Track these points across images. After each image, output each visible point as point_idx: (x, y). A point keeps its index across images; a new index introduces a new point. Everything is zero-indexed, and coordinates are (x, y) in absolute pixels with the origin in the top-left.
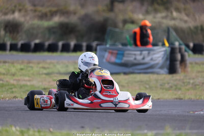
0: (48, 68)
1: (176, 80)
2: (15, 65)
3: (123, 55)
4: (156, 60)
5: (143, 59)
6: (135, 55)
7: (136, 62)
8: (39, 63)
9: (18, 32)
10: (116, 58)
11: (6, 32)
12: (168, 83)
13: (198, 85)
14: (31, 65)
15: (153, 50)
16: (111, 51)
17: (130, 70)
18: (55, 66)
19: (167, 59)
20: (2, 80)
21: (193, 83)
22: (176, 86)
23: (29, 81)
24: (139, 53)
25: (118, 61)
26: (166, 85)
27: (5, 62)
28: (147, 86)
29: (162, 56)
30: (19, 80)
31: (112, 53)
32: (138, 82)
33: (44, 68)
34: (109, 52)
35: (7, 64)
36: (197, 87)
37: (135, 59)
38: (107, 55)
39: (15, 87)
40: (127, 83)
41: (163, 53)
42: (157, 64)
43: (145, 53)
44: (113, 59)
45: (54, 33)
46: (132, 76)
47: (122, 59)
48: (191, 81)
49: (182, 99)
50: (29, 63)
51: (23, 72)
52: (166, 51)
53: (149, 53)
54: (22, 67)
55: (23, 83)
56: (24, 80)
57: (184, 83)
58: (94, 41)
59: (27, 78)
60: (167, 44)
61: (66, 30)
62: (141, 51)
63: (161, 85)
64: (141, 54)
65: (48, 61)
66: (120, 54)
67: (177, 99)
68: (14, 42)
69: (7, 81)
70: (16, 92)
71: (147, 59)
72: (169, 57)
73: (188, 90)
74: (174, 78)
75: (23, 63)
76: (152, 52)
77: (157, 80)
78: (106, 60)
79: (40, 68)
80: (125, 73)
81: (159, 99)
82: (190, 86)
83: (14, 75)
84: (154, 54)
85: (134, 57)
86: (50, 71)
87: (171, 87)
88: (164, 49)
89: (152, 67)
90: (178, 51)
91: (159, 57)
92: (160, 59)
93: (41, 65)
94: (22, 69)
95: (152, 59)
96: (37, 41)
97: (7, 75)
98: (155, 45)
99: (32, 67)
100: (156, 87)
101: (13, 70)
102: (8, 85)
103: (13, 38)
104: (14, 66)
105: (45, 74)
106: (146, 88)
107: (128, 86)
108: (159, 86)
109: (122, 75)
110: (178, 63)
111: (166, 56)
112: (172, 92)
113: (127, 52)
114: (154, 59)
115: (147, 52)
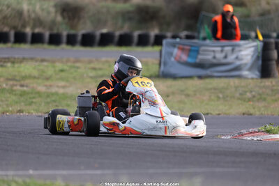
0: (100, 69)
1: (264, 87)
2: (57, 64)
3: (198, 52)
4: (242, 59)
5: (226, 57)
6: (214, 51)
7: (215, 61)
8: (90, 62)
9: (79, 18)
10: (189, 56)
11: (64, 17)
12: (251, 92)
14: (78, 65)
15: (239, 46)
16: (181, 46)
17: (208, 72)
18: (110, 66)
19: (258, 57)
20: (27, 86)
22: (260, 94)
23: (64, 87)
24: (219, 49)
25: (190, 60)
27: (43, 60)
28: (221, 96)
29: (252, 54)
30: (51, 86)
31: (182, 50)
32: (211, 89)
33: (94, 69)
34: (179, 48)
35: (45, 64)
37: (214, 57)
38: (176, 51)
39: (40, 96)
40: (195, 91)
41: (252, 49)
42: (246, 64)
43: (228, 49)
44: (184, 57)
45: (130, 19)
46: (208, 81)
47: (196, 58)
49: (251, 114)
50: (77, 61)
51: (63, 74)
52: (257, 46)
53: (233, 50)
54: (65, 67)
55: (54, 90)
56: (58, 86)
58: (183, 31)
59: (62, 83)
60: (261, 37)
61: (146, 15)
62: (223, 47)
63: (241, 94)
64: (222, 51)
65: (104, 59)
66: (194, 51)
67: (244, 114)
68: (72, 32)
69: (33, 87)
70: (35, 103)
71: (231, 58)
72: (260, 55)
73: (276, 100)
74: (262, 84)
75: (68, 61)
76: (237, 49)
77: (236, 88)
78: (175, 58)
79: (89, 69)
80: (200, 77)
81: (219, 114)
83: (47, 79)
84: (240, 51)
85: (212, 54)
87: (254, 96)
88: (255, 44)
89: (238, 68)
90: (273, 46)
91: (247, 55)
92: (249, 57)
93: (92, 65)
94: (62, 71)
95: (237, 58)
96: (105, 31)
97: (38, 78)
98: (245, 37)
99: (78, 68)
100: (233, 97)
101: (50, 72)
102: (32, 93)
103: (72, 27)
104: (54, 67)
105: (91, 77)
106: (219, 98)
107: (195, 95)
108: (237, 95)
109: (196, 79)
110: (274, 62)
111: (257, 54)
112: (251, 103)
113: (203, 48)
114: (240, 57)
115: (230, 48)
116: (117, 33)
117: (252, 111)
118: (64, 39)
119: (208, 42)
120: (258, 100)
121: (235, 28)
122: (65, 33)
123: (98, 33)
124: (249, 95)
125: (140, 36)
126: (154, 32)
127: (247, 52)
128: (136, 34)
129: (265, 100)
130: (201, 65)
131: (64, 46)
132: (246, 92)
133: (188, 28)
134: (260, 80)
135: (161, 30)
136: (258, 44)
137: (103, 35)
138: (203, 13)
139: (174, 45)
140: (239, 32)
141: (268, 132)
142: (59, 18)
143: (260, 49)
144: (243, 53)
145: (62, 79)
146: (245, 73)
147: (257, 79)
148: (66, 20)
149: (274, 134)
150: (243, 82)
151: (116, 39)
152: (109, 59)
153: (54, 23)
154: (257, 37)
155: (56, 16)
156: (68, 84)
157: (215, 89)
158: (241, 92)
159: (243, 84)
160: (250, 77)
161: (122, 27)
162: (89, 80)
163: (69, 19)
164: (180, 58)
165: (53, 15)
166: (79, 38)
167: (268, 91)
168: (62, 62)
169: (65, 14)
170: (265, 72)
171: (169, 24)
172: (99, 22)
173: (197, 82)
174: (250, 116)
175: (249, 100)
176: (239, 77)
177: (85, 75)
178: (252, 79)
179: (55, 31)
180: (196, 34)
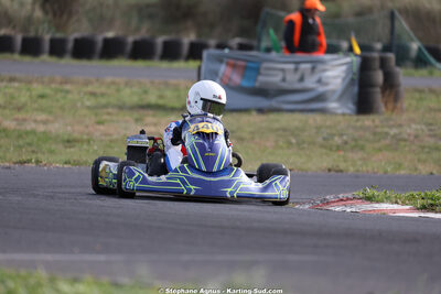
1: (362, 128)
2: (35, 85)
3: (257, 71)
4: (327, 84)
5: (302, 79)
6: (283, 70)
7: (285, 86)
8: (87, 83)
9: (70, 14)
10: (243, 76)
11: (46, 12)
12: (341, 135)
13: (405, 140)
14: (68, 87)
16: (232, 61)
17: (274, 103)
18: (118, 90)
19: (352, 80)
21: (394, 136)
22: (355, 140)
23: (45, 122)
24: (291, 66)
25: (246, 84)
26: (336, 138)
27: (12, 80)
28: (294, 141)
29: (343, 75)
30: (25, 120)
31: (234, 66)
32: (277, 130)
33: (93, 94)
34: (228, 64)
35: (16, 84)
36: (402, 143)
37: (284, 80)
38: (223, 68)
39: (7, 136)
40: (252, 133)
41: (344, 68)
42: (333, 92)
43: (304, 66)
44: (236, 79)
45: (151, 17)
46: (273, 116)
47: (255, 80)
48: (393, 131)
49: (341, 171)
51: (43, 102)
52: (352, 62)
53: (313, 69)
54: (47, 91)
55: (30, 126)
56: (35, 121)
57: (375, 134)
58: (234, 37)
59: (42, 117)
60: (357, 50)
61: (176, 11)
62: (297, 63)
63: (324, 139)
66: (252, 69)
67: (329, 170)
68: (59, 35)
72: (356, 77)
73: (380, 150)
74: (359, 124)
75: (52, 81)
76: (320, 67)
77: (318, 128)
78: (222, 80)
79: (85, 93)
80: (261, 111)
82: (388, 141)
83: (19, 109)
84: (325, 70)
85: (280, 75)
86: (103, 101)
87: (346, 143)
88: (348, 59)
89: (321, 98)
90: (377, 64)
91: (335, 77)
92: (339, 81)
93: (90, 88)
94: (42, 96)
95: (319, 81)
96: (110, 35)
97: (4, 107)
98: (332, 50)
99: (68, 92)
100: (313, 143)
101: (23, 98)
103: (58, 28)
104: (29, 90)
105: (88, 108)
106: (290, 143)
107: (253, 138)
108: (320, 140)
109: (254, 113)
110: (378, 90)
111: (350, 76)
112: (342, 153)
113: (265, 65)
114: (324, 80)
115: (308, 66)
116: (131, 39)
117: (342, 166)
118: (46, 46)
119: (274, 55)
120: (353, 149)
121: (319, 34)
122: (47, 38)
123: (100, 39)
124: (337, 140)
125: (166, 44)
126: (188, 38)
127: (335, 72)
128: (160, 40)
129: (362, 148)
130: (262, 92)
131: (45, 57)
132: (333, 135)
133: (243, 32)
134: (355, 118)
135: (199, 35)
136: (353, 60)
137: (107, 41)
138: (267, 9)
139: (220, 60)
140: (324, 41)
141: (369, 199)
142: (38, 13)
143: (356, 68)
144: (329, 74)
145: (42, 110)
146: (333, 105)
147: (350, 115)
148: (50, 16)
149: (377, 202)
150: (329, 121)
151: (129, 48)
152: (118, 80)
153: (29, 20)
154: (351, 49)
155: (33, 10)
156: (50, 118)
157: (284, 130)
158: (325, 135)
159: (328, 123)
160: (340, 111)
161: (137, 30)
162: (84, 112)
163: (55, 15)
164: (230, 79)
165: (29, 7)
166: (70, 45)
167: (368, 135)
168: (43, 83)
169: (48, 6)
170: (364, 105)
171: (212, 26)
172: (101, 21)
173: (255, 118)
174: (340, 174)
175: (338, 148)
176: (323, 111)
177: (79, 104)
178: (344, 114)
179: (32, 34)
180: (255, 43)
